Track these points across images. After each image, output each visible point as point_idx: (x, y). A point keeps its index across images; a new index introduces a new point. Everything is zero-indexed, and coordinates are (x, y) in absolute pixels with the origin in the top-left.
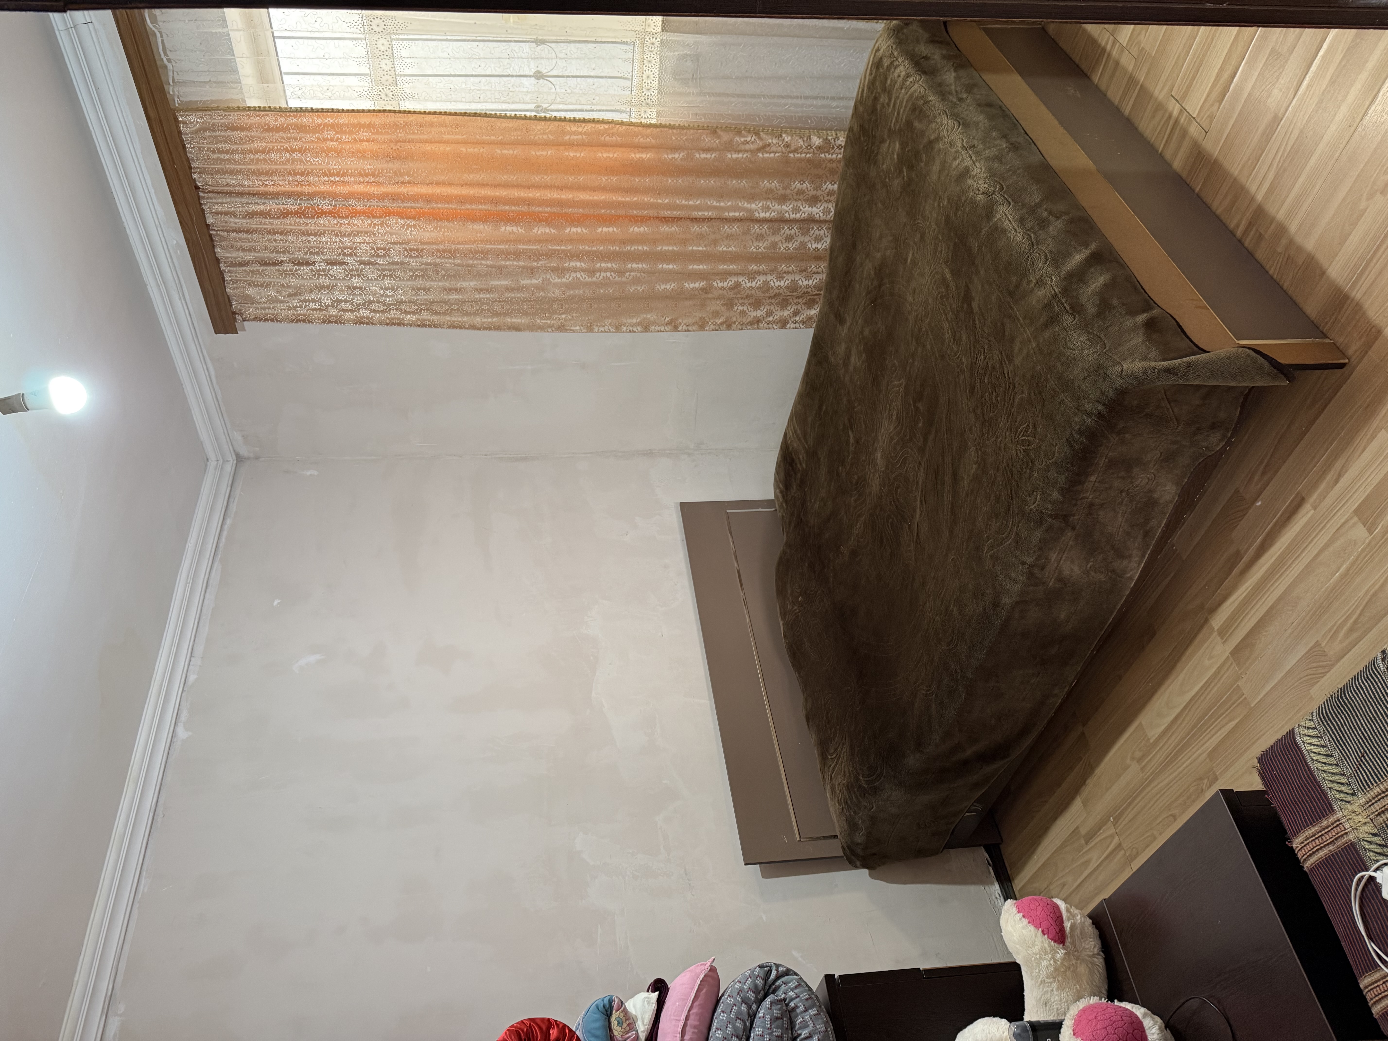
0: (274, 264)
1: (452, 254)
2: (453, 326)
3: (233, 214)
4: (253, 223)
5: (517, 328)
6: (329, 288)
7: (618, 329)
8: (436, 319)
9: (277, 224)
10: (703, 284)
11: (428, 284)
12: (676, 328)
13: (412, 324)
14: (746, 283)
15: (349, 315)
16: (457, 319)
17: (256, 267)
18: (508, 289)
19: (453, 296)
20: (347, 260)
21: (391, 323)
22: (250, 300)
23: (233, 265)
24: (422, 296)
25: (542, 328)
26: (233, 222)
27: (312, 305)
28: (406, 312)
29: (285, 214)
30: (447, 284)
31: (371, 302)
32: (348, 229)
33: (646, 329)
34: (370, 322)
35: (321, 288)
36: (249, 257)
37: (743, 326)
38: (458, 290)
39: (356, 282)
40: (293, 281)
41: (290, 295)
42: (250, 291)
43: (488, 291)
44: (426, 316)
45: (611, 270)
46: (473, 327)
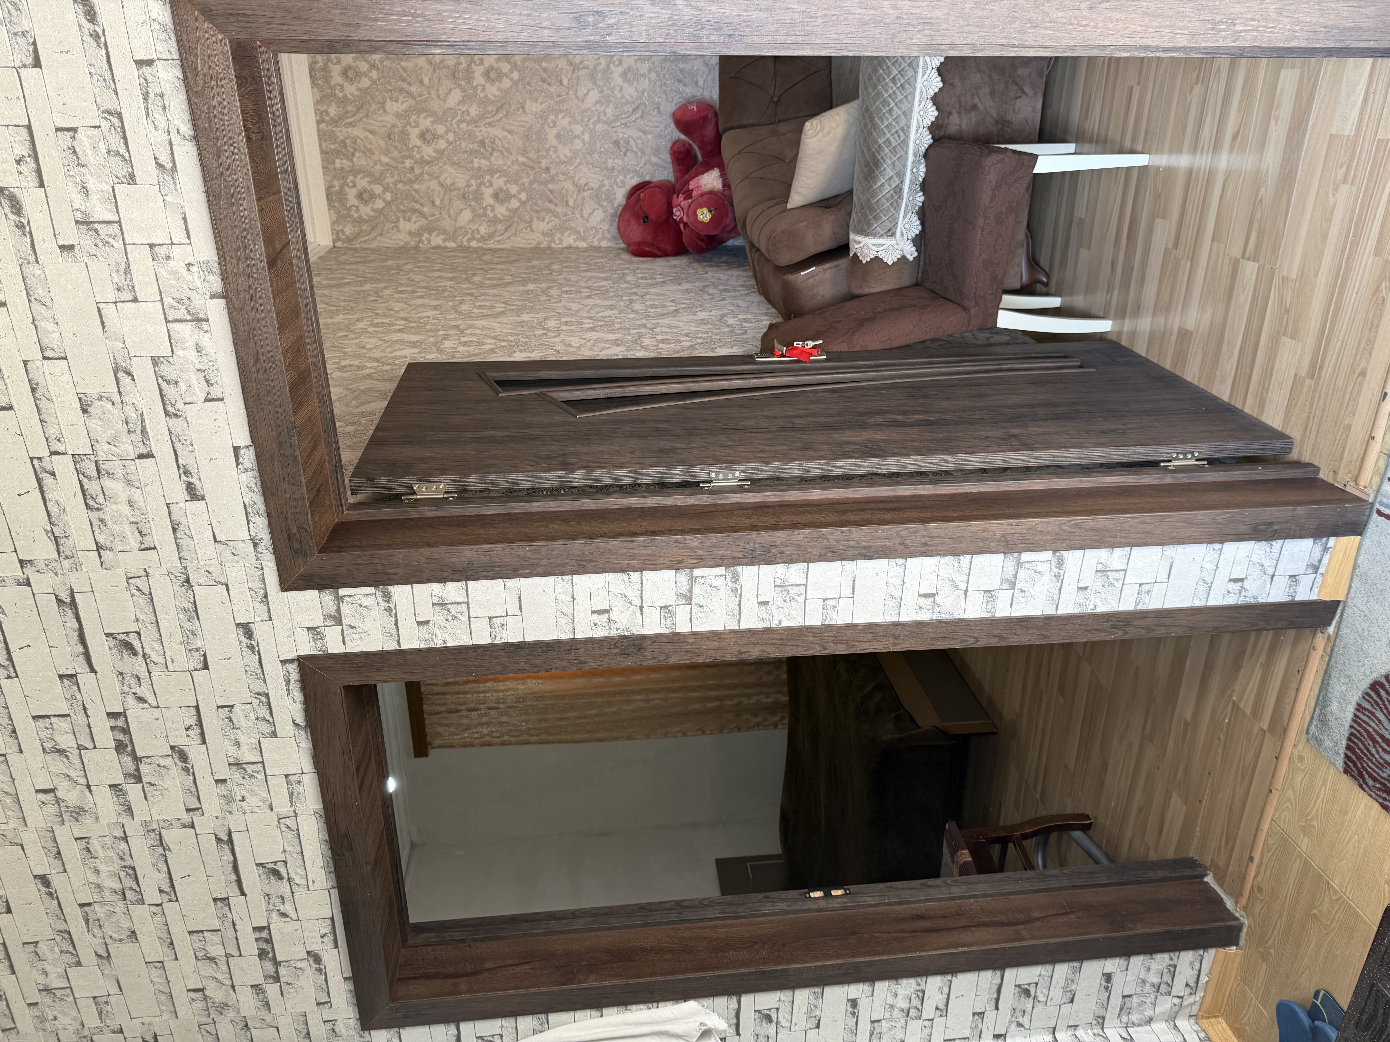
0: (456, 712)
1: (563, 697)
2: (561, 742)
3: (436, 685)
4: (448, 689)
5: (601, 740)
6: (487, 724)
7: (666, 735)
8: (550, 738)
9: (461, 688)
10: (718, 703)
11: (547, 717)
12: (704, 733)
13: (535, 743)
14: (746, 701)
15: (497, 740)
16: (563, 737)
17: (446, 715)
18: (596, 716)
19: (563, 723)
20: (501, 706)
21: (522, 743)
22: (438, 735)
23: (431, 714)
24: (544, 724)
25: (617, 739)
26: (436, 689)
27: (475, 735)
28: (532, 735)
29: (467, 682)
30: (559, 716)
31: (512, 731)
32: (502, 688)
33: (684, 734)
34: (510, 744)
35: (482, 724)
36: (443, 709)
37: (748, 729)
38: (565, 719)
39: (504, 719)
40: (465, 721)
41: (464, 730)
42: (440, 729)
43: (584, 717)
44: (544, 737)
45: (659, 699)
46: (574, 741)
